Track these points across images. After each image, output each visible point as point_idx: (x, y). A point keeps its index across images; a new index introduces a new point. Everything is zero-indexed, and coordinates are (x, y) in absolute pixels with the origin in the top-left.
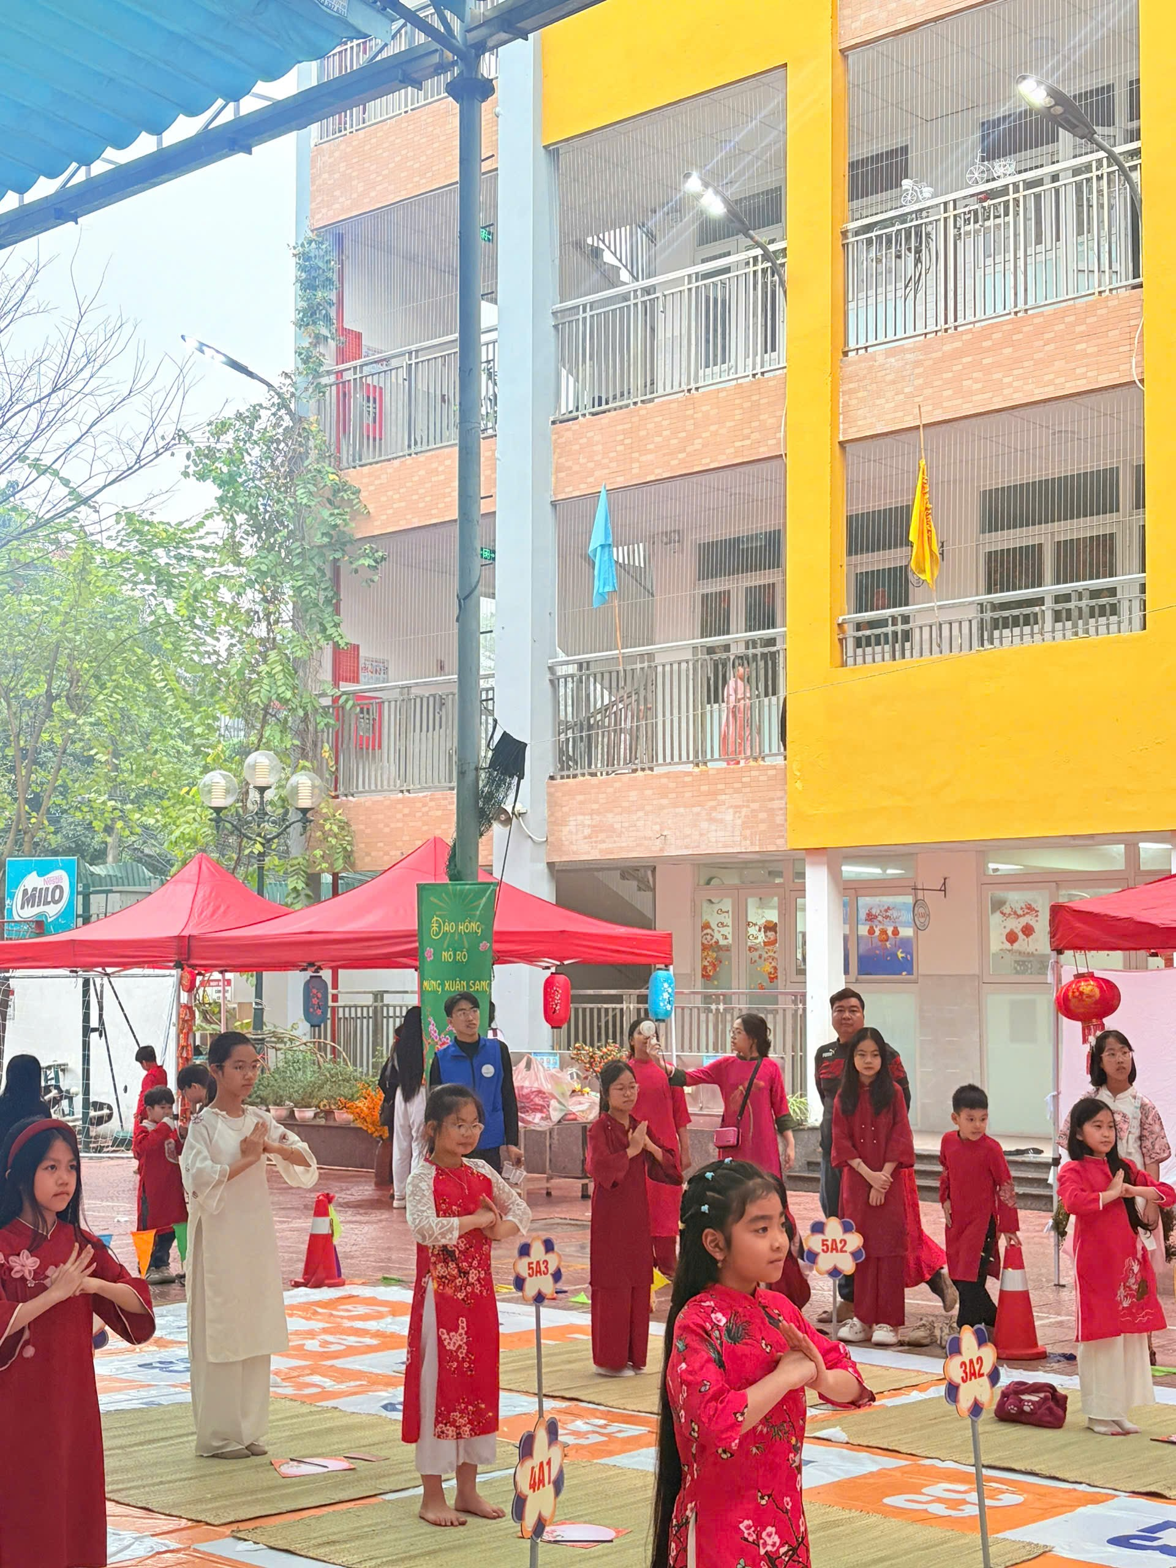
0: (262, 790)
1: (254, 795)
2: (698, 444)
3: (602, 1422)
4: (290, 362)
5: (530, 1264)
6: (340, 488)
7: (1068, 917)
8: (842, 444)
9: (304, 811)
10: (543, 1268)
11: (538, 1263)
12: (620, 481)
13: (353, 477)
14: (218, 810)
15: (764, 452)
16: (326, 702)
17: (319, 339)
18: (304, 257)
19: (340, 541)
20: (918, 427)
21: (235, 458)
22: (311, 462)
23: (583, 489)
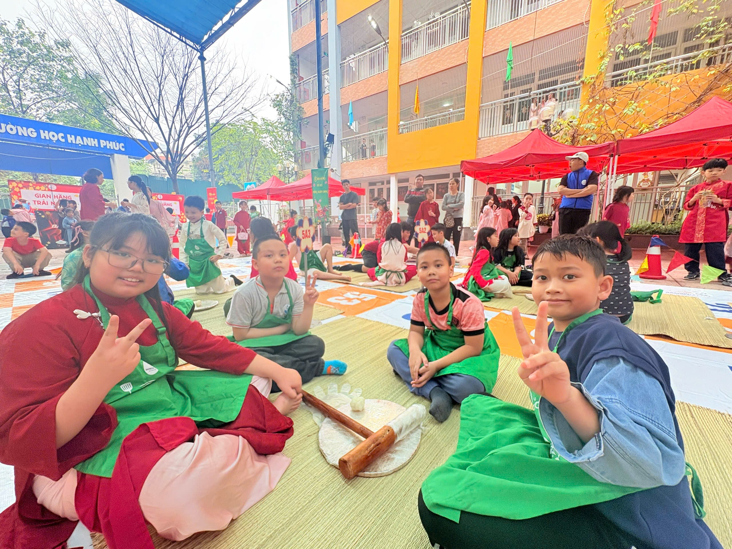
0: (288, 168)
1: (287, 169)
2: (370, 90)
3: (358, 293)
4: (290, 82)
5: (303, 231)
6: (300, 107)
7: (466, 164)
8: (400, 86)
9: (296, 172)
10: (308, 234)
11: (306, 231)
12: (354, 100)
13: (302, 105)
14: (280, 171)
15: (383, 90)
16: (300, 152)
17: (295, 77)
18: (290, 58)
19: (301, 119)
20: (416, 80)
21: (281, 101)
22: (295, 102)
23: (347, 102)
